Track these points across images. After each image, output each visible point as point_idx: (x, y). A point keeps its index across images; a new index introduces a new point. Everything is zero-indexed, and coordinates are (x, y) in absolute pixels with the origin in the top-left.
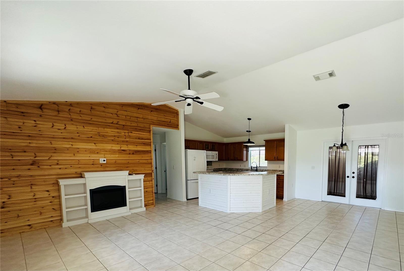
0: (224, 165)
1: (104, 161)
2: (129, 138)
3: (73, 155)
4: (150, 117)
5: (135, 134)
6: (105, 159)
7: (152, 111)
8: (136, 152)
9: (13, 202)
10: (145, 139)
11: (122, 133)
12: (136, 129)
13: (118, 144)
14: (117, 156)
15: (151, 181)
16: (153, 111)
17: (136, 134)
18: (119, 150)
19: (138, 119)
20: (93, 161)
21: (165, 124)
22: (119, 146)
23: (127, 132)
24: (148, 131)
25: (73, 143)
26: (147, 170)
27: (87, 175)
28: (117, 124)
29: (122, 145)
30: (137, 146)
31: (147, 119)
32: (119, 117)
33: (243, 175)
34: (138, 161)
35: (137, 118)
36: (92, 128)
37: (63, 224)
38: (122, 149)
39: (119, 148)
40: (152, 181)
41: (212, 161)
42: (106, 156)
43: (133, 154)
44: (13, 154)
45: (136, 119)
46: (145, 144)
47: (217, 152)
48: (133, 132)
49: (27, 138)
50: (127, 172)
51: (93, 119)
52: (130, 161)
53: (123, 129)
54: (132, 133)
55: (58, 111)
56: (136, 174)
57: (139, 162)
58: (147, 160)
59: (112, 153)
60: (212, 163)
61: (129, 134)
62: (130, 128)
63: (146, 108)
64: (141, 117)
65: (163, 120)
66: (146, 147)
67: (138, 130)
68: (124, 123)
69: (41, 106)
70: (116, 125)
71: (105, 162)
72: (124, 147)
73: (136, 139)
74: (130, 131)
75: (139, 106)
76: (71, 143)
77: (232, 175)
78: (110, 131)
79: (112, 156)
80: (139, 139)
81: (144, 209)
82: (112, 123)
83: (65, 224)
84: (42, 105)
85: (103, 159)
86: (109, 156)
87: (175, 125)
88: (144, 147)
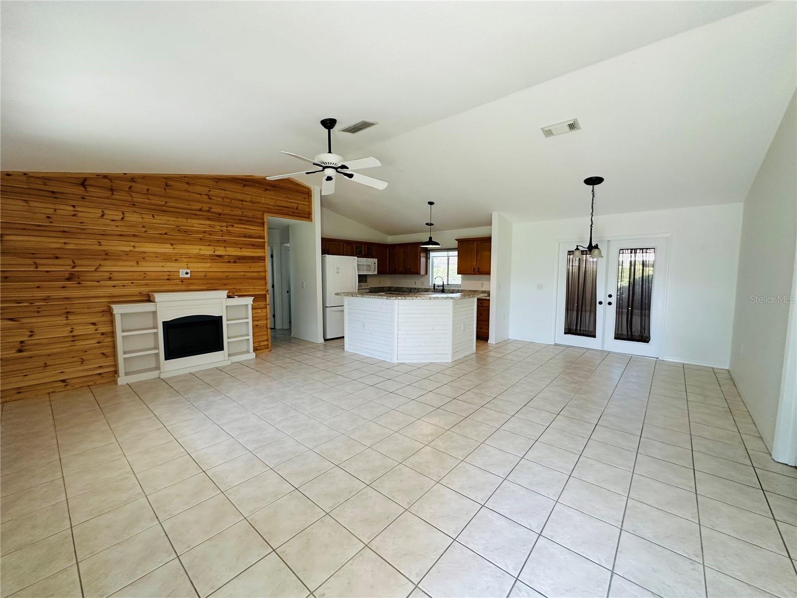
0: (388, 281)
1: (187, 273)
2: (229, 235)
3: (134, 264)
4: (263, 200)
5: (238, 229)
6: (189, 271)
7: (266, 190)
8: (239, 259)
9: (38, 341)
10: (255, 238)
11: (218, 226)
12: (240, 220)
13: (209, 245)
14: (209, 265)
15: (264, 308)
16: (269, 190)
17: (241, 228)
18: (211, 255)
19: (243, 203)
20: (168, 273)
21: (289, 211)
22: (211, 248)
23: (224, 224)
24: (260, 223)
25: (137, 244)
26: (257, 290)
27: (158, 297)
28: (208, 211)
29: (216, 248)
30: (241, 248)
31: (259, 203)
32: (211, 201)
33: (419, 298)
34: (243, 274)
35: (242, 201)
36: (166, 218)
37: (119, 379)
38: (217, 253)
39: (211, 253)
40: (266, 308)
41: (367, 275)
42: (190, 265)
43: (235, 262)
44: (37, 261)
45: (241, 203)
46: (254, 246)
47: (376, 260)
48: (236, 225)
49: (61, 235)
50: (224, 293)
51: (168, 204)
52: (229, 274)
53: (218, 220)
54: (233, 226)
55: (112, 190)
56: (239, 296)
58: (258, 273)
59: (200, 260)
60: (367, 278)
61: (228, 228)
62: (230, 219)
63: (257, 185)
64: (249, 199)
65: (285, 204)
66: (257, 250)
67: (242, 222)
68: (220, 211)
69: (84, 182)
70: (207, 213)
71: (188, 276)
72: (220, 251)
73: (240, 237)
74: (230, 224)
75: (246, 181)
76: (132, 244)
77: (402, 299)
78: (197, 224)
79: (200, 265)
80: (245, 236)
81: (252, 355)
82: (200, 210)
83: (122, 380)
84: (85, 180)
85: (185, 271)
86: (196, 265)
87: (305, 214)
88: (254, 250)
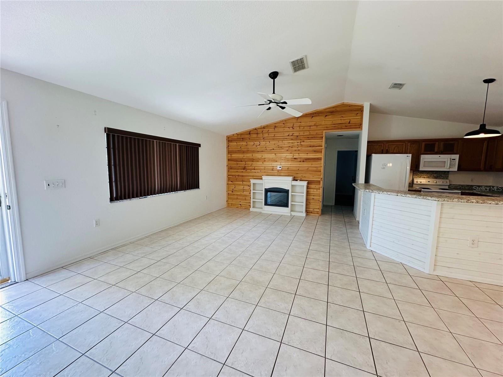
1: (280, 167)
2: (302, 146)
3: (262, 163)
4: (323, 123)
5: (307, 143)
7: (326, 116)
8: (306, 160)
9: (236, 190)
10: (316, 147)
11: (296, 143)
12: (308, 137)
13: (291, 153)
14: (290, 163)
15: (318, 189)
16: (328, 115)
18: (292, 158)
20: (272, 167)
21: (342, 126)
22: (292, 154)
23: (299, 141)
24: (321, 137)
26: (315, 177)
27: (264, 177)
28: (292, 136)
29: (294, 154)
30: (307, 154)
31: (321, 125)
32: (294, 130)
35: (310, 126)
36: (274, 142)
37: (250, 209)
38: (295, 157)
39: (292, 157)
40: (320, 189)
42: (282, 163)
43: (303, 161)
46: (315, 151)
50: (291, 178)
51: (275, 136)
52: (300, 168)
53: (296, 139)
54: (304, 142)
55: (257, 134)
56: (300, 180)
57: (308, 169)
58: (317, 168)
59: (287, 161)
61: (301, 143)
62: (303, 138)
63: (320, 114)
64: (313, 125)
65: (340, 122)
66: (317, 154)
68: (298, 134)
69: (250, 133)
71: (281, 169)
73: (308, 147)
74: (302, 141)
75: (313, 114)
76: (262, 155)
78: (286, 143)
79: (286, 163)
80: (310, 146)
81: (304, 214)
82: (288, 136)
83: (252, 209)
84: (250, 131)
86: (284, 163)
87: (356, 125)
88: (315, 154)
